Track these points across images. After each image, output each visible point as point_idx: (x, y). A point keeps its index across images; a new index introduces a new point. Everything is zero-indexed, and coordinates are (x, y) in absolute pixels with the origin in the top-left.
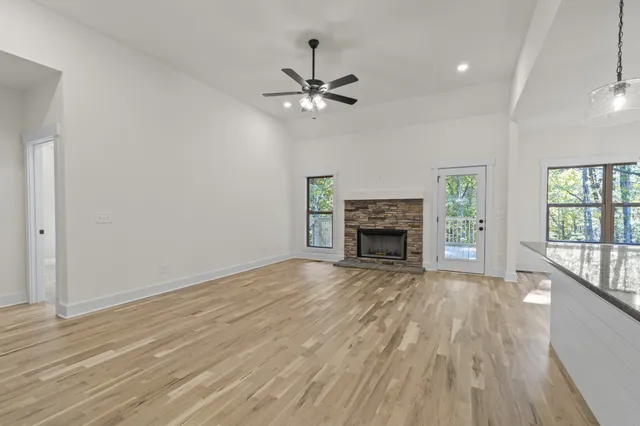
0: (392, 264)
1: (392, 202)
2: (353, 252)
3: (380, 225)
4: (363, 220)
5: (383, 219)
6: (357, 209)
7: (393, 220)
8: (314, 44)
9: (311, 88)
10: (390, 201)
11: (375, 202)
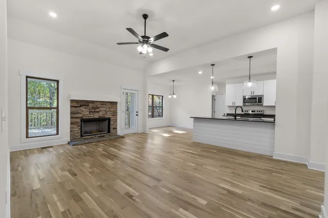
0: (104, 136)
1: (103, 103)
2: (78, 135)
3: (96, 116)
4: (85, 113)
5: (98, 112)
6: (81, 106)
7: (104, 112)
8: (145, 17)
9: (144, 41)
10: (102, 102)
11: (93, 102)
